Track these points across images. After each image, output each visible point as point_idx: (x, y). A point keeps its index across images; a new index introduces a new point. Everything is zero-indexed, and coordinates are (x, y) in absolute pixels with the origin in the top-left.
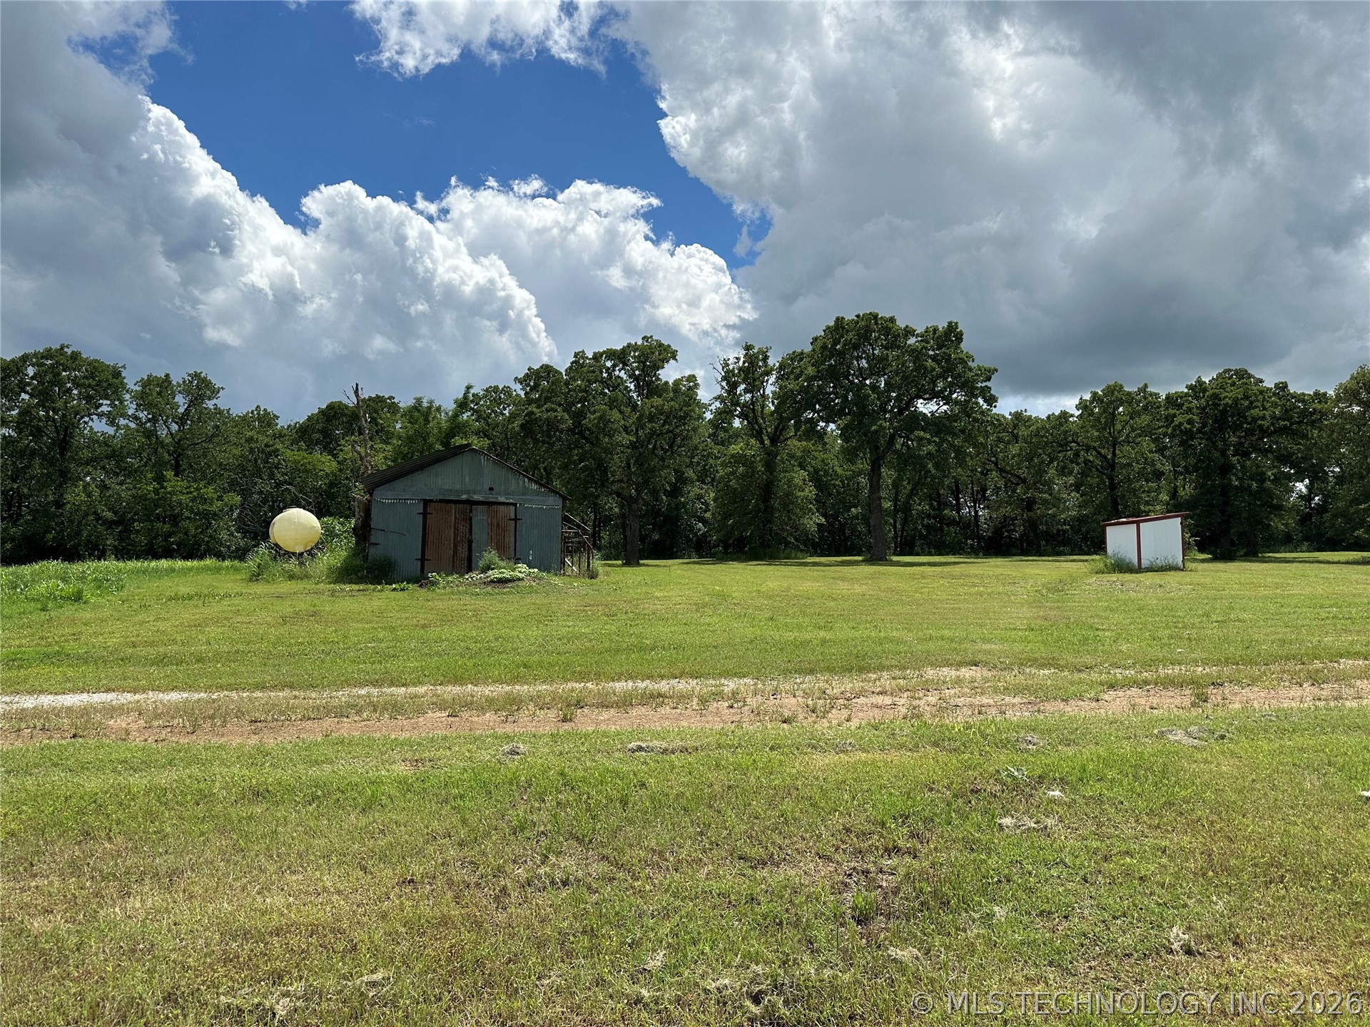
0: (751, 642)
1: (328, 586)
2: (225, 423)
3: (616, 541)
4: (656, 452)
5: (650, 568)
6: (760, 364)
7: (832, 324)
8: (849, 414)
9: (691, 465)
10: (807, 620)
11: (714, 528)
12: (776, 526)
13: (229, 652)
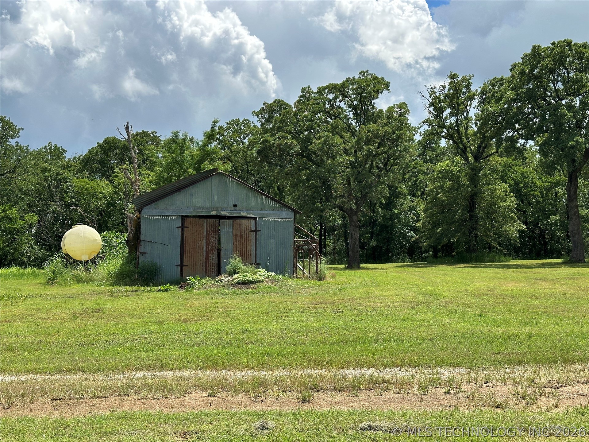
0: (463, 336)
1: (108, 288)
2: (25, 158)
3: (340, 248)
4: (373, 170)
5: (370, 271)
6: (464, 90)
7: (529, 51)
8: (546, 131)
9: (403, 180)
10: (513, 316)
11: (425, 235)
12: (481, 233)
13: (33, 343)
